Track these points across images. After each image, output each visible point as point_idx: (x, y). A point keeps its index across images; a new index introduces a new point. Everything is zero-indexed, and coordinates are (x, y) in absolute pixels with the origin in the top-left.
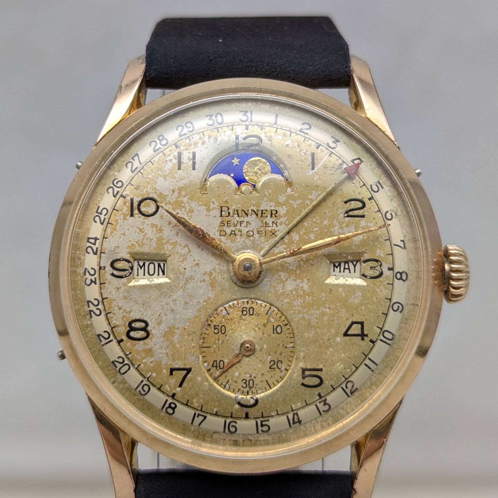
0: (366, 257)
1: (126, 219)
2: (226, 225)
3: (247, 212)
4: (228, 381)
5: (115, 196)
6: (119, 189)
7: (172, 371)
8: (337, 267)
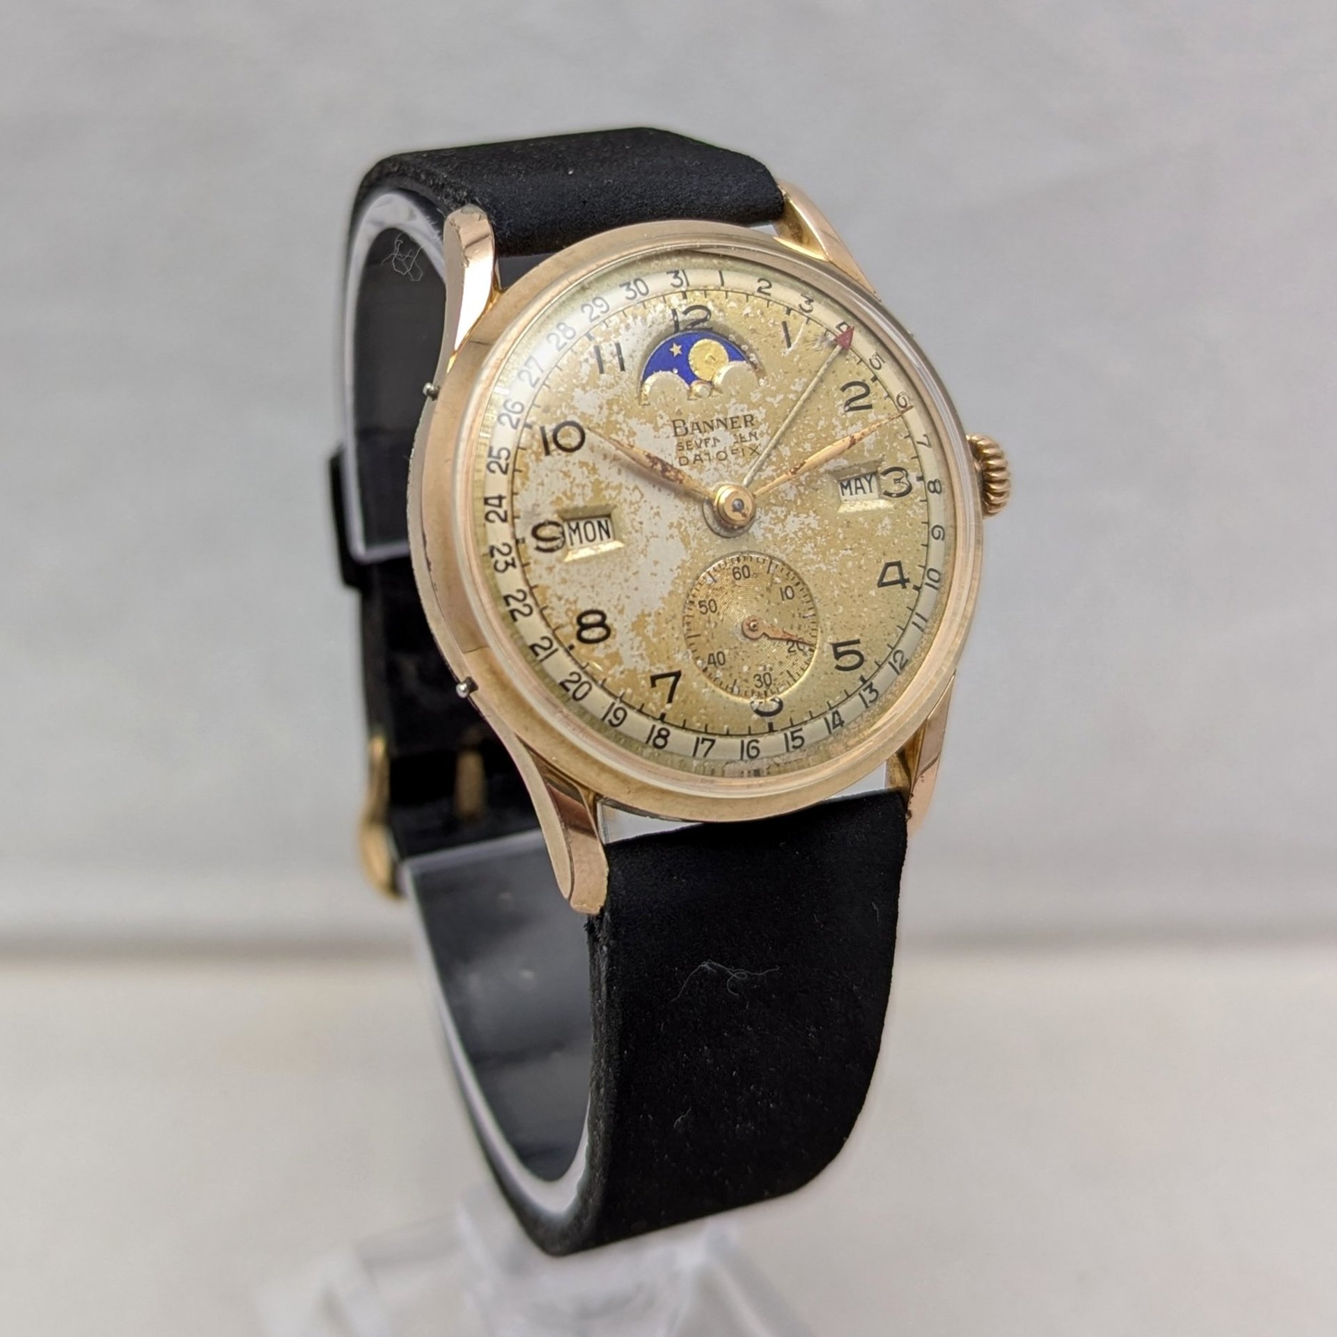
0: (886, 465)
1: (541, 460)
2: (686, 448)
3: (710, 424)
4: (735, 681)
5: (515, 427)
6: (519, 416)
7: (654, 679)
8: (846, 488)
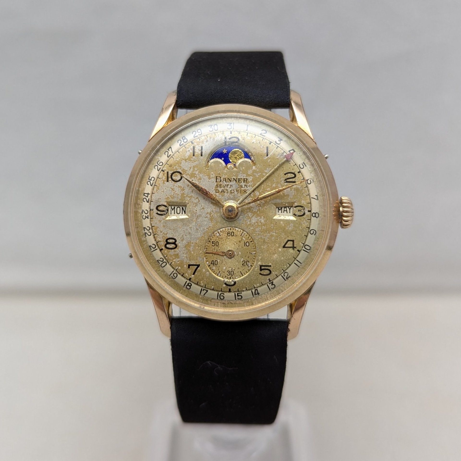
0: (296, 204)
1: (165, 183)
2: (219, 187)
3: (230, 180)
4: (220, 271)
5: (158, 170)
6: (161, 167)
7: (189, 266)
8: (280, 210)
